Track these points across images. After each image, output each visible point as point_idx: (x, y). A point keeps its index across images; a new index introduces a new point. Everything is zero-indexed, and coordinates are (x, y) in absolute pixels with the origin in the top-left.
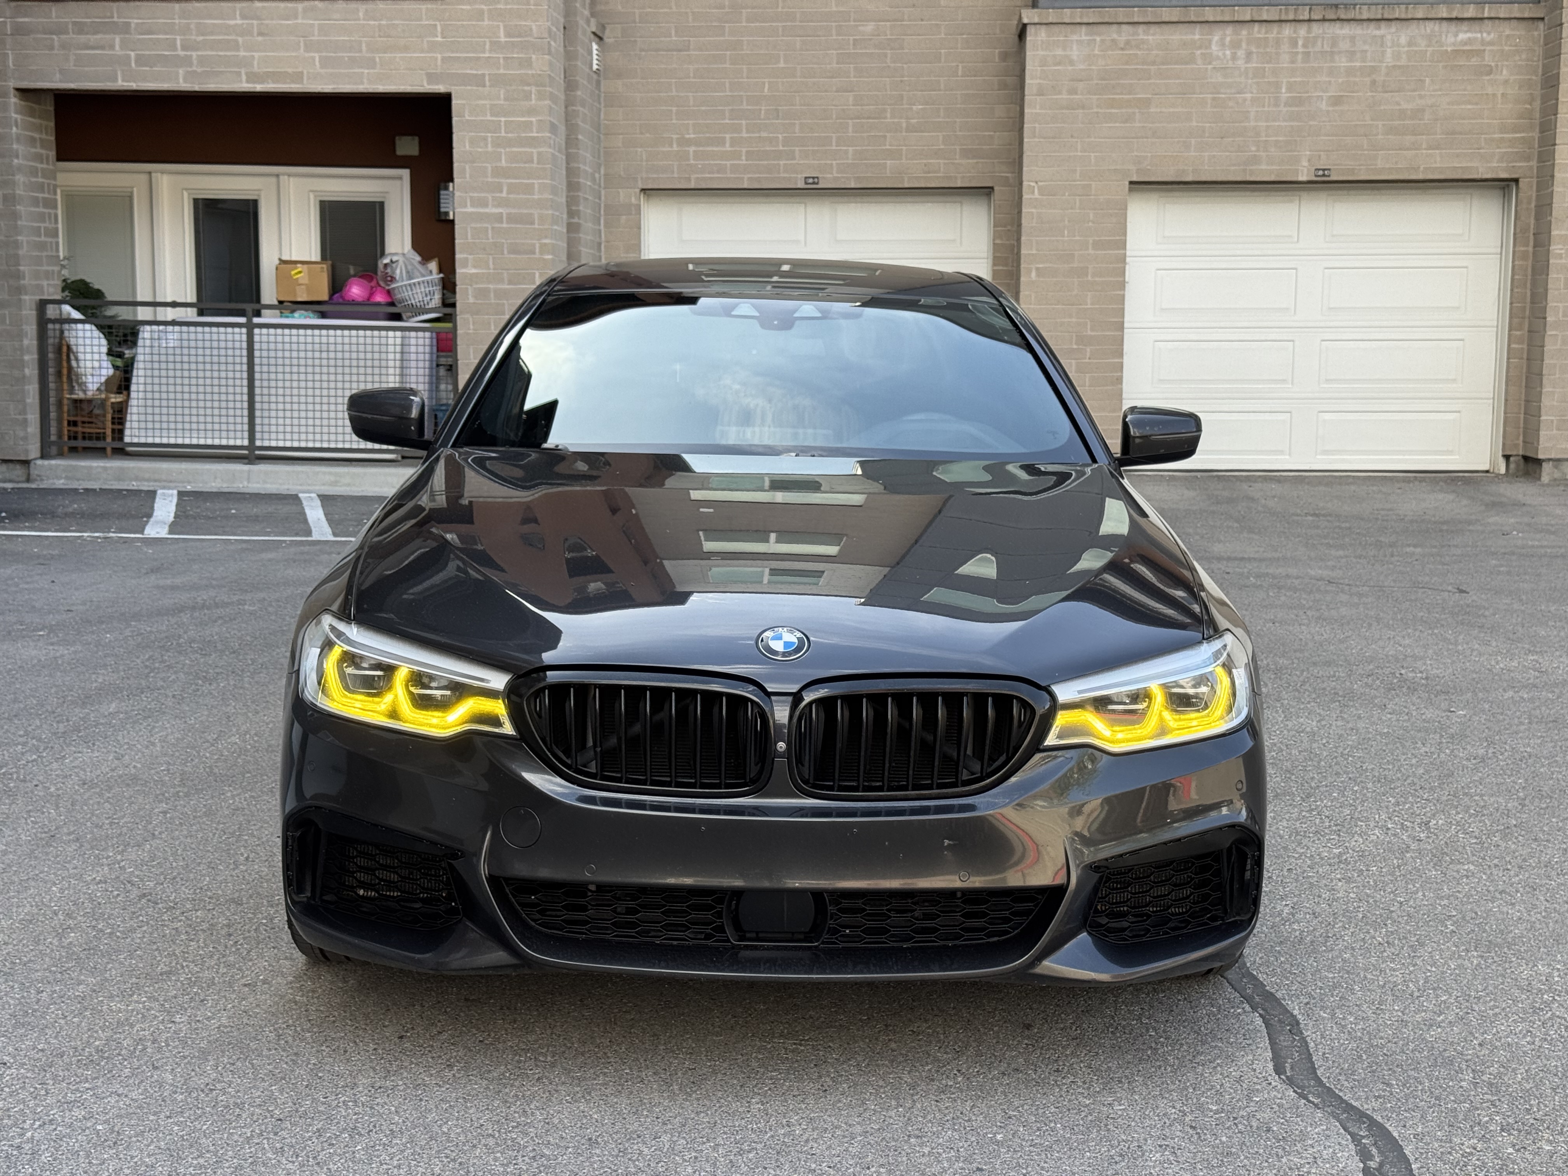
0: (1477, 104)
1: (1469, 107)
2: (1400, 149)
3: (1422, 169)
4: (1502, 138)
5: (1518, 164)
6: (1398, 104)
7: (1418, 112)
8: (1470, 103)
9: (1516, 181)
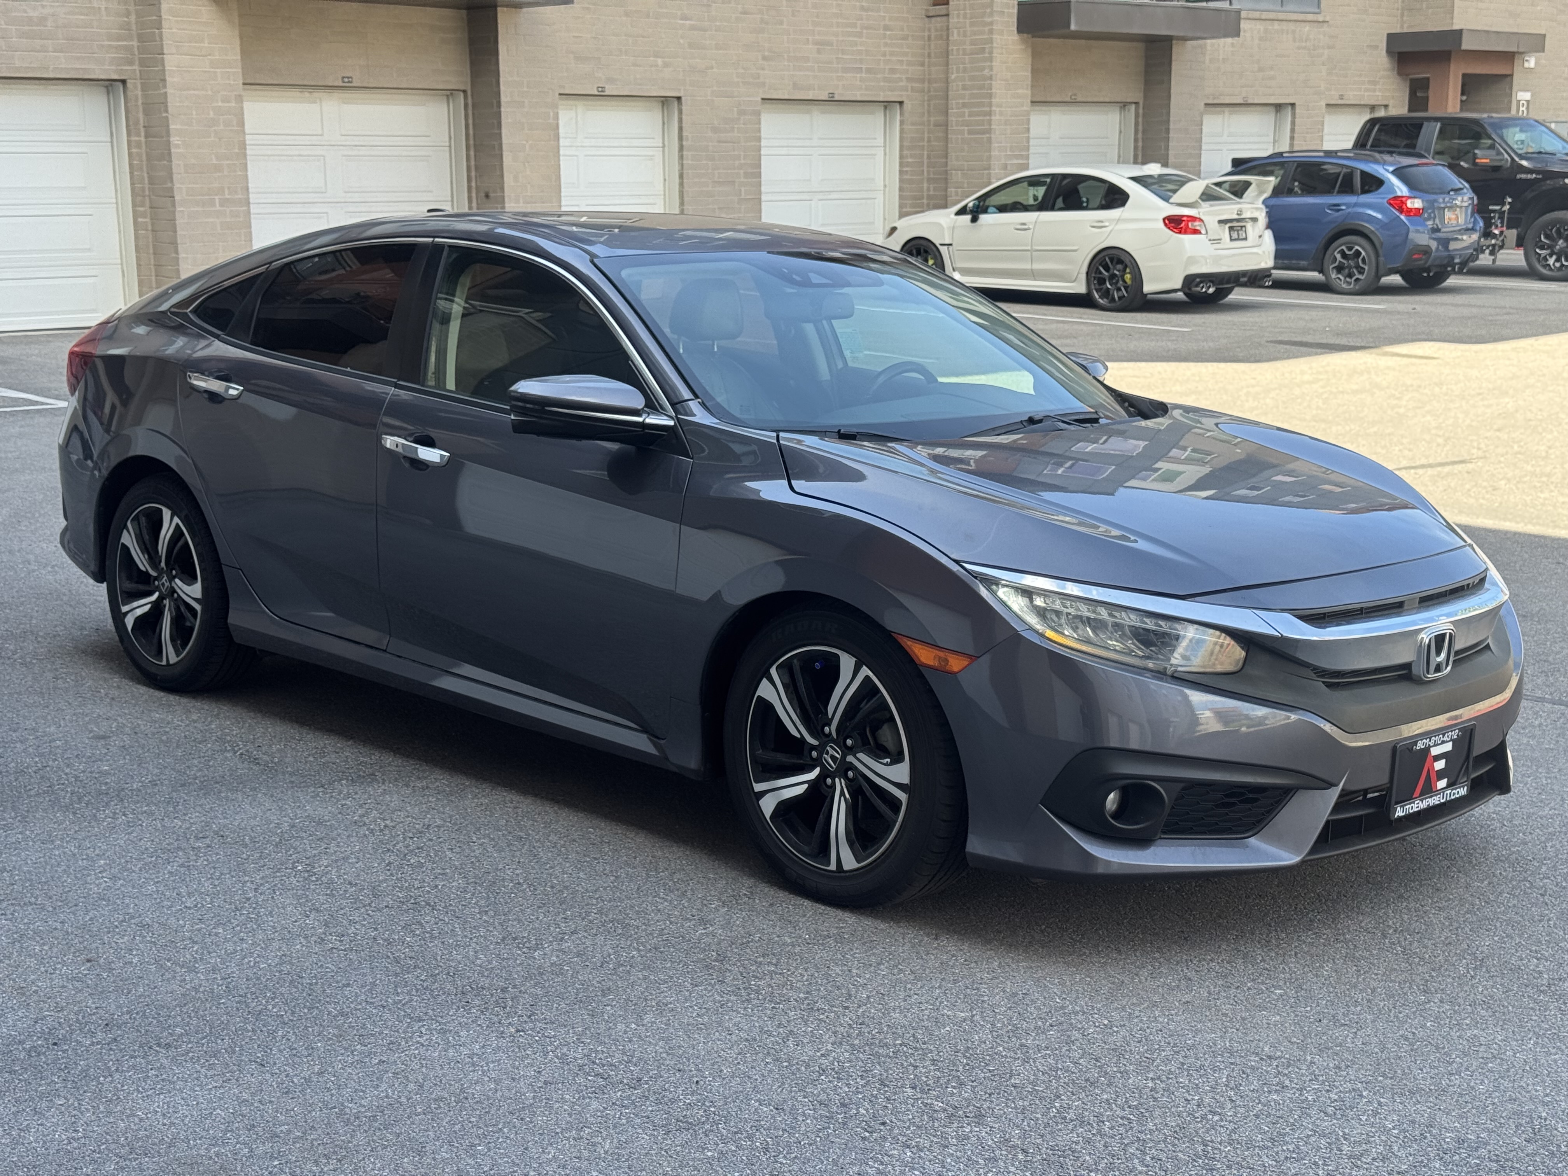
0: (87, 15)
1: (82, 17)
2: (32, 51)
3: (51, 69)
4: (110, 45)
5: (125, 68)
6: (25, 12)
7: (42, 20)
8: (81, 14)
9: (124, 82)
